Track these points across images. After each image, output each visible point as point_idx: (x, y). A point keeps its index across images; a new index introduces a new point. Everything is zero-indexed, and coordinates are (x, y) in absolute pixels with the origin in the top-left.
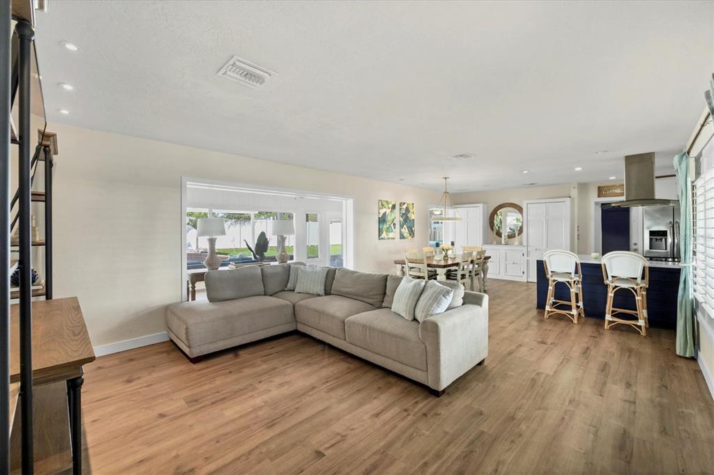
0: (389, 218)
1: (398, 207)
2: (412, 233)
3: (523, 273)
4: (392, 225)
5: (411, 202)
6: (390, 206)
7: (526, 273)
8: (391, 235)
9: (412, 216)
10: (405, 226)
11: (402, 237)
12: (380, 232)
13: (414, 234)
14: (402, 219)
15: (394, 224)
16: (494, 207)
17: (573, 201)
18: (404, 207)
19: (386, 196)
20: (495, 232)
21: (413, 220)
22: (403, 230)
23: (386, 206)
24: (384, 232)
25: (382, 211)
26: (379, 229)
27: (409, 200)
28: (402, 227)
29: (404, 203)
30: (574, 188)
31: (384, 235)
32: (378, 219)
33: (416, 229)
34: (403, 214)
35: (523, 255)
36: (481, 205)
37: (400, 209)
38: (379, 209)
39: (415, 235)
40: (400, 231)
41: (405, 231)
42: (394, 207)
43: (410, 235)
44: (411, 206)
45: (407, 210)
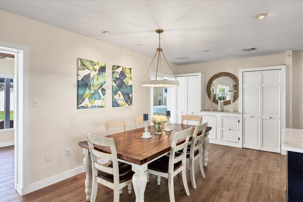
0: (96, 82)
1: (109, 70)
2: (129, 100)
3: (239, 139)
4: (100, 91)
5: (128, 67)
6: (97, 67)
7: (241, 139)
8: (97, 103)
9: (128, 81)
10: (119, 92)
11: (115, 104)
12: (80, 98)
13: (131, 101)
14: (114, 84)
15: (103, 90)
16: (212, 77)
17: (288, 68)
18: (119, 70)
19: (88, 55)
20: (212, 99)
21: (131, 86)
22: (116, 97)
23: (91, 67)
24: (87, 99)
25: (83, 73)
26: (78, 95)
27: (125, 63)
28: (115, 93)
29: (118, 67)
30: (289, 56)
31: (86, 102)
32: (76, 82)
33: (135, 95)
34: (117, 79)
35: (239, 121)
36: (200, 74)
37: (113, 73)
38: (78, 69)
39: (133, 102)
40: (113, 97)
41: (120, 98)
42: (103, 69)
43: (127, 102)
44: (128, 71)
45: (123, 74)
